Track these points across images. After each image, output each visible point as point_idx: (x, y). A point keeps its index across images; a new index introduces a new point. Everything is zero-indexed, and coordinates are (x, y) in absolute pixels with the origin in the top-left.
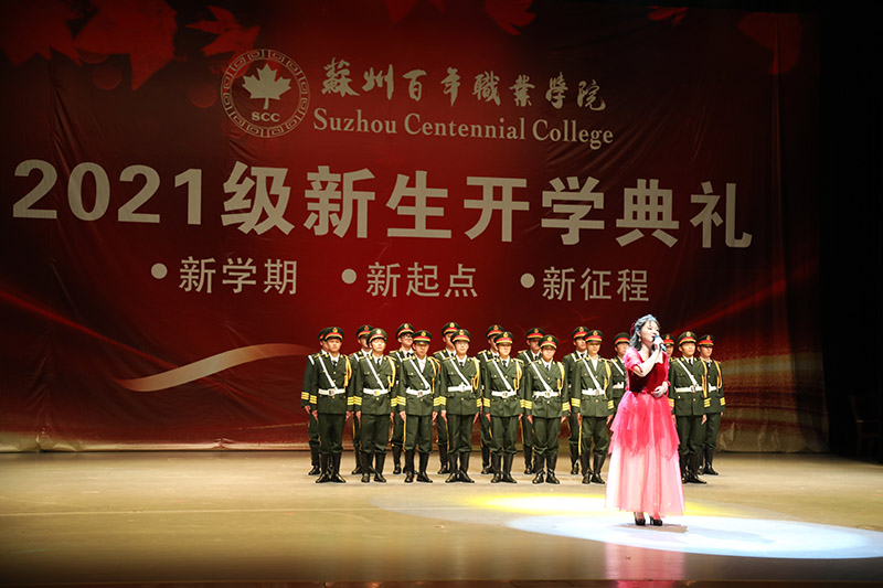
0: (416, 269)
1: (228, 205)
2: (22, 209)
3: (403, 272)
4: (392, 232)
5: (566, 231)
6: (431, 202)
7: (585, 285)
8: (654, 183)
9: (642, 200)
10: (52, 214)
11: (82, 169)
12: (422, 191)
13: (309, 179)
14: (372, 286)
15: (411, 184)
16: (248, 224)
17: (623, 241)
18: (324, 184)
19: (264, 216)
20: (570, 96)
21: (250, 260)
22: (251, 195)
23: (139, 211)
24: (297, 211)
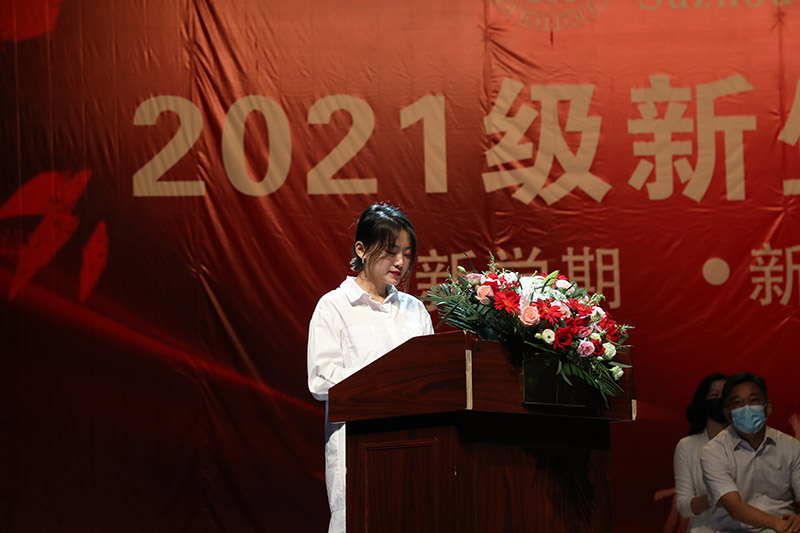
1: (493, 156)
2: (147, 182)
4: (793, 187)
11: (243, 106)
13: (634, 99)
14: (759, 289)
16: (531, 186)
18: (662, 109)
19: (556, 171)
21: (536, 251)
22: (532, 135)
23: (342, 174)
24: (614, 159)
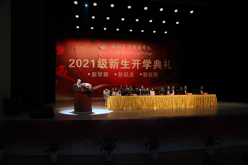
0: (125, 73)
1: (98, 65)
2: (70, 66)
3: (123, 73)
4: (121, 68)
5: (146, 67)
6: (127, 63)
7: (149, 75)
8: (158, 60)
9: (156, 62)
10: (74, 67)
11: (78, 60)
12: (125, 62)
13: (110, 60)
14: (119, 76)
15: (124, 61)
16: (101, 67)
17: (154, 68)
18: (112, 61)
19: (103, 66)
20: (146, 48)
21: (101, 72)
22: (101, 63)
23: (86, 66)
24: (108, 65)
